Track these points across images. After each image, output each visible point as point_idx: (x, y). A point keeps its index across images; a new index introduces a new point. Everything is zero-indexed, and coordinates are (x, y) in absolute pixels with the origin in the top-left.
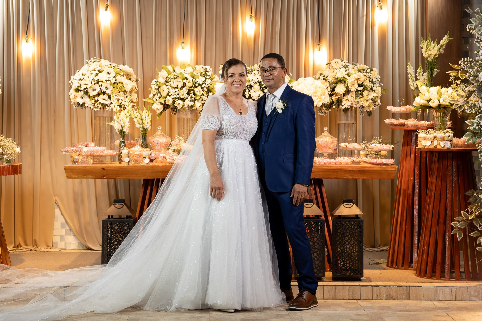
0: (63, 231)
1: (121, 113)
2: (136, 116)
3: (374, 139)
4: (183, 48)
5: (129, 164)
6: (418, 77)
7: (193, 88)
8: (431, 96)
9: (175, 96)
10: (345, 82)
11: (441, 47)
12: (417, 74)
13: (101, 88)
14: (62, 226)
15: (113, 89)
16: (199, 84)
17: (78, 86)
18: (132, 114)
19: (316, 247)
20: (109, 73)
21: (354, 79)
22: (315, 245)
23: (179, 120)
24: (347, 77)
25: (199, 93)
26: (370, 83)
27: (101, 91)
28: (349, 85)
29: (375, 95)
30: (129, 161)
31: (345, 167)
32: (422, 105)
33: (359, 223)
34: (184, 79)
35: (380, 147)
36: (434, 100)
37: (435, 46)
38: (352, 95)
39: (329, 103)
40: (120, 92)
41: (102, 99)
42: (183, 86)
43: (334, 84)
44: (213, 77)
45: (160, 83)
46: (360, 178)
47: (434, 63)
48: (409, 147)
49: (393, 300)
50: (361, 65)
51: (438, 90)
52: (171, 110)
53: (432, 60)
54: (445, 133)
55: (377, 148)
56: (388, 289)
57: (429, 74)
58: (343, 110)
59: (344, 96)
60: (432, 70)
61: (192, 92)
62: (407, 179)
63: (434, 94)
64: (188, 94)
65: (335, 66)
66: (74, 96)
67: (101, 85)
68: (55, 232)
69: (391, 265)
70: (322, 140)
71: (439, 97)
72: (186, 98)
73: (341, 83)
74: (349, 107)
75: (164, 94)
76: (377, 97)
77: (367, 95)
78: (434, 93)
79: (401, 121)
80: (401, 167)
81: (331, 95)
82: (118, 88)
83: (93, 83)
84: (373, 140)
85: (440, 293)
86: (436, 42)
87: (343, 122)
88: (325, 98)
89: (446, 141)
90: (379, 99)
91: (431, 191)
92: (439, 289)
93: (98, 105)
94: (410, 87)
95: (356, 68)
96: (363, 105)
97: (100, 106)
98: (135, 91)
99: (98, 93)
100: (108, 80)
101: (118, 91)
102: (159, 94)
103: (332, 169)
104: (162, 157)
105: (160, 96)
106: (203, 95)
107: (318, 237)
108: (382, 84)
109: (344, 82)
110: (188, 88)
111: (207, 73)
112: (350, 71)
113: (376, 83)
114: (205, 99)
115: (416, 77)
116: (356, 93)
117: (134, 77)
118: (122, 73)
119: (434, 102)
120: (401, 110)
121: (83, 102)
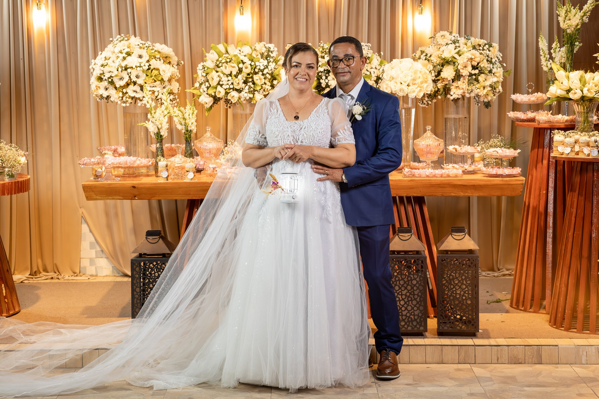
0: (93, 254)
1: (157, 110)
2: (176, 114)
3: (493, 138)
4: (242, 14)
5: (167, 180)
6: (553, 55)
7: (251, 75)
8: (571, 85)
9: (228, 87)
10: (454, 63)
11: (585, 14)
12: (552, 51)
13: (130, 77)
14: (92, 247)
15: (147, 78)
16: (259, 69)
17: (101, 74)
18: (171, 111)
19: (416, 292)
20: (140, 57)
21: (467, 60)
22: (414, 290)
23: (235, 116)
24: (456, 56)
25: (261, 82)
26: (488, 64)
27: (131, 80)
28: (459, 67)
29: (495, 79)
30: (168, 176)
31: (455, 180)
32: (558, 97)
33: (473, 261)
34: (240, 63)
35: (501, 153)
36: (576, 90)
37: (576, 13)
38: (464, 81)
39: (433, 91)
40: (155, 81)
41: (132, 91)
42: (238, 72)
43: (440, 66)
44: (279, 58)
45: (208, 68)
46: (474, 195)
47: (575, 36)
48: (541, 150)
49: (519, 364)
50: (477, 39)
51: (581, 77)
52: (225, 102)
53: (573, 31)
54: (590, 137)
55: (498, 154)
56: (513, 349)
57: (568, 50)
58: (452, 100)
59: (453, 82)
60: (572, 45)
61: (250, 80)
62: (537, 192)
63: (575, 83)
64: (245, 82)
65: (441, 41)
66: (96, 86)
67: (130, 73)
68: (83, 254)
69: (516, 305)
70: (423, 143)
71: (583, 87)
72: (243, 88)
73: (450, 64)
74: (460, 97)
75: (214, 83)
76: (498, 82)
77: (484, 80)
78: (575, 81)
79: (530, 115)
80: (530, 176)
81: (435, 81)
82: (153, 76)
83: (120, 70)
84: (492, 140)
85: (583, 354)
86: (577, 7)
87: (452, 116)
88: (427, 86)
89: (592, 148)
90: (500, 84)
91: (571, 214)
92: (581, 349)
93: (127, 99)
94: (542, 68)
95: (469, 44)
96: (479, 94)
97: (130, 100)
98: (177, 78)
99: (127, 83)
100: (139, 67)
101: (153, 80)
102: (208, 83)
103: (437, 183)
104: (212, 169)
105: (209, 86)
106: (265, 83)
107: (418, 279)
108: (505, 65)
109: (452, 63)
110: (246, 75)
111: (270, 53)
112: (461, 48)
113: (496, 62)
114: (267, 89)
115: (550, 54)
116: (470, 78)
117: (175, 59)
118: (158, 56)
119: (575, 93)
120: (529, 100)
121: (108, 95)
